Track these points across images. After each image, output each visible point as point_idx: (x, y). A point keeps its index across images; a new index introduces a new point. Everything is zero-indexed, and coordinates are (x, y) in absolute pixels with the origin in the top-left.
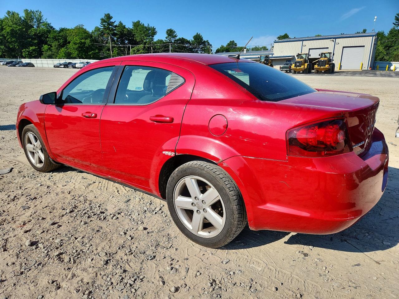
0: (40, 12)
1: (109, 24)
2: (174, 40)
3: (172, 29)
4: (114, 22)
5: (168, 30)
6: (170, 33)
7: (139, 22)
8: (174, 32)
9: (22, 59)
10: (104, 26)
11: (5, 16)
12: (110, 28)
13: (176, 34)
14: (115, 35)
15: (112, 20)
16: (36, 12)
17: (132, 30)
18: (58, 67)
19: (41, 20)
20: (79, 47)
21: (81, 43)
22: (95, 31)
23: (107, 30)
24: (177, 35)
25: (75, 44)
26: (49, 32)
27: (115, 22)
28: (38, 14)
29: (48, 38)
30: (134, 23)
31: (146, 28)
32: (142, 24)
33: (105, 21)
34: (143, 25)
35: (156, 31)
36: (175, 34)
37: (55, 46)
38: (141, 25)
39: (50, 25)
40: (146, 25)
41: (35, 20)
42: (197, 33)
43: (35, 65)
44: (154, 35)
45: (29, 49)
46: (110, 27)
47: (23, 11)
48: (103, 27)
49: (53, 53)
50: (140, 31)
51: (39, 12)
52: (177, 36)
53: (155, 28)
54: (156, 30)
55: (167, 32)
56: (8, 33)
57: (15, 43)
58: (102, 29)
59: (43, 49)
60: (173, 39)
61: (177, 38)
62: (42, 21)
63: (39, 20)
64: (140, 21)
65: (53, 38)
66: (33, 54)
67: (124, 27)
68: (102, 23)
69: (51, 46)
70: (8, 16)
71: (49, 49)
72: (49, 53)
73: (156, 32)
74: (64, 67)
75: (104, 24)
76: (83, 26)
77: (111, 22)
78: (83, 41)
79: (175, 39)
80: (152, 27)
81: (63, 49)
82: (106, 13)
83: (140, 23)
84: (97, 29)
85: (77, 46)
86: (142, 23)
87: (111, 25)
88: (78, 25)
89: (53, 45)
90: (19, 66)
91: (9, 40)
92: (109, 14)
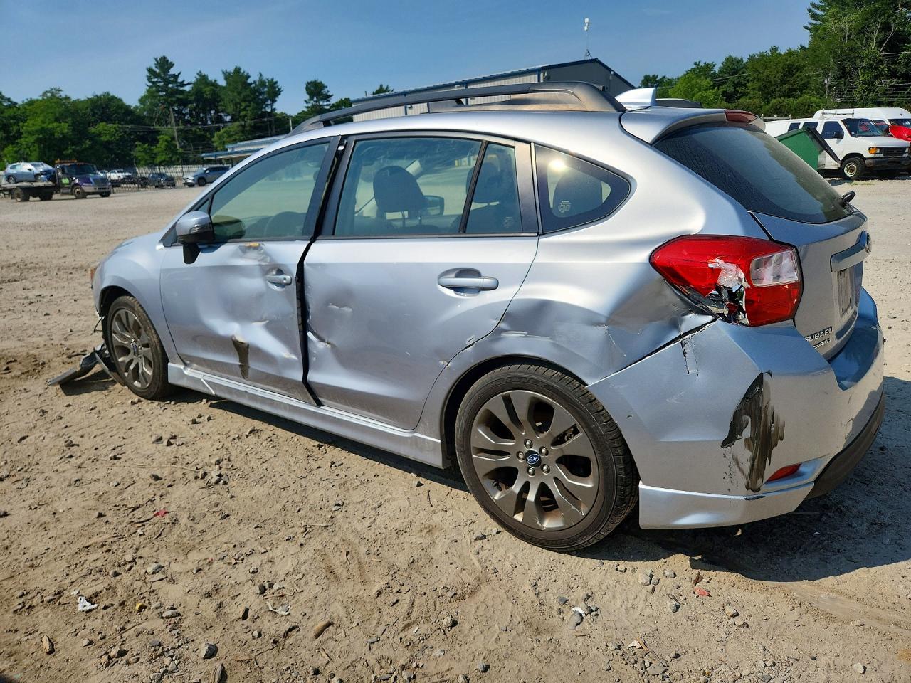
1: (167, 82)
2: (327, 105)
3: (319, 81)
5: (310, 83)
6: (316, 90)
7: (237, 70)
8: (323, 87)
10: (154, 85)
12: (170, 88)
13: (328, 91)
14: (184, 103)
15: (172, 71)
17: (224, 87)
23: (164, 95)
24: (331, 93)
27: (179, 74)
30: (227, 73)
32: (245, 74)
33: (156, 75)
34: (248, 76)
35: (280, 87)
36: (326, 90)
40: (253, 78)
42: (381, 86)
44: (276, 96)
46: (170, 86)
52: (330, 96)
53: (276, 82)
54: (280, 85)
55: (307, 88)
58: (153, 92)
60: (326, 103)
61: (333, 101)
64: (240, 69)
68: (149, 79)
73: (279, 89)
75: (155, 80)
77: (170, 75)
79: (328, 103)
80: (270, 79)
83: (242, 71)
85: (35, 137)
86: (244, 72)
87: (171, 82)
88: (49, 89)
92: (164, 58)
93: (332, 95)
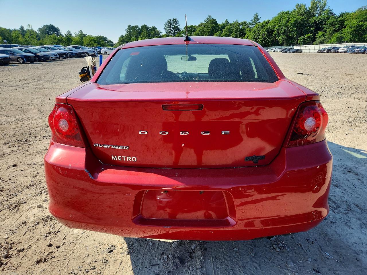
18: (322, 52)
19: (324, 7)
20: (355, 30)
21: (358, 26)
25: (350, 27)
26: (328, 18)
28: (324, 2)
29: (326, 24)
37: (329, 32)
39: (331, 11)
41: (319, 9)
43: (303, 51)
45: (304, 36)
47: (311, 2)
49: (325, 39)
56: (292, 23)
57: (294, 32)
59: (317, 35)
62: (325, 9)
63: (322, 8)
65: (330, 24)
66: (307, 41)
69: (326, 32)
71: (323, 35)
72: (322, 39)
74: (327, 52)
78: (361, 23)
81: (336, 34)
89: (328, 30)
90: (289, 53)
91: (290, 30)
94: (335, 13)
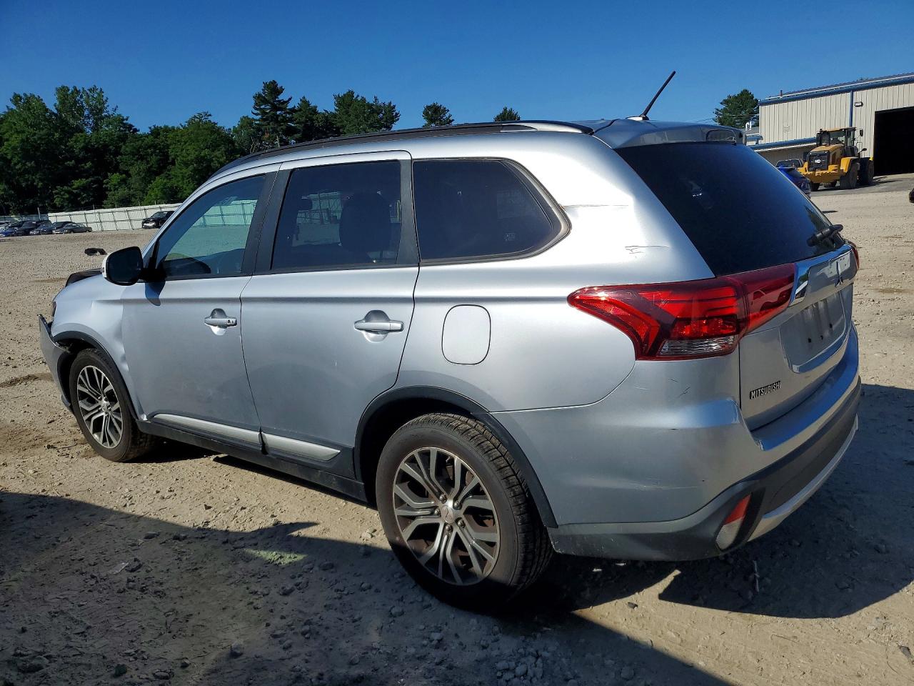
0: (101, 89)
1: (275, 108)
3: (440, 105)
4: (288, 102)
5: (428, 108)
6: (434, 114)
7: (351, 94)
8: (445, 111)
9: (49, 214)
10: (263, 112)
11: (8, 107)
12: (278, 116)
13: (449, 117)
14: (290, 132)
15: (282, 97)
16: (90, 90)
17: (334, 115)
19: (101, 111)
20: (195, 170)
21: (201, 160)
22: (241, 127)
23: (271, 123)
24: (451, 118)
25: (186, 164)
26: (123, 139)
27: (290, 99)
28: (96, 95)
29: (121, 154)
30: (337, 98)
31: (370, 106)
32: (359, 99)
33: (265, 101)
34: (363, 100)
36: (447, 115)
37: (138, 174)
38: (356, 100)
39: (125, 122)
40: (370, 100)
41: (86, 113)
42: (505, 109)
44: (393, 122)
45: (70, 186)
46: (278, 113)
47: (55, 91)
48: (259, 117)
49: (133, 192)
50: (357, 117)
51: (98, 91)
52: (451, 122)
53: (395, 106)
54: (397, 110)
55: (426, 113)
56: (14, 148)
57: (33, 175)
58: (259, 120)
59: (107, 183)
62: (106, 114)
63: (98, 111)
64: (353, 93)
65: (133, 154)
66: (83, 199)
67: (314, 111)
68: (257, 107)
69: (129, 175)
70: (14, 108)
71: (124, 181)
72: (123, 192)
73: (397, 114)
75: (263, 107)
76: (210, 115)
77: (279, 101)
78: (205, 153)
80: (387, 103)
81: (159, 180)
82: (268, 80)
83: (355, 95)
84: (246, 122)
86: (358, 96)
87: (281, 109)
88: (197, 115)
89: (133, 170)
90: (39, 234)
91: (17, 167)
92: (275, 82)
93: (453, 120)
94: (136, 126)
